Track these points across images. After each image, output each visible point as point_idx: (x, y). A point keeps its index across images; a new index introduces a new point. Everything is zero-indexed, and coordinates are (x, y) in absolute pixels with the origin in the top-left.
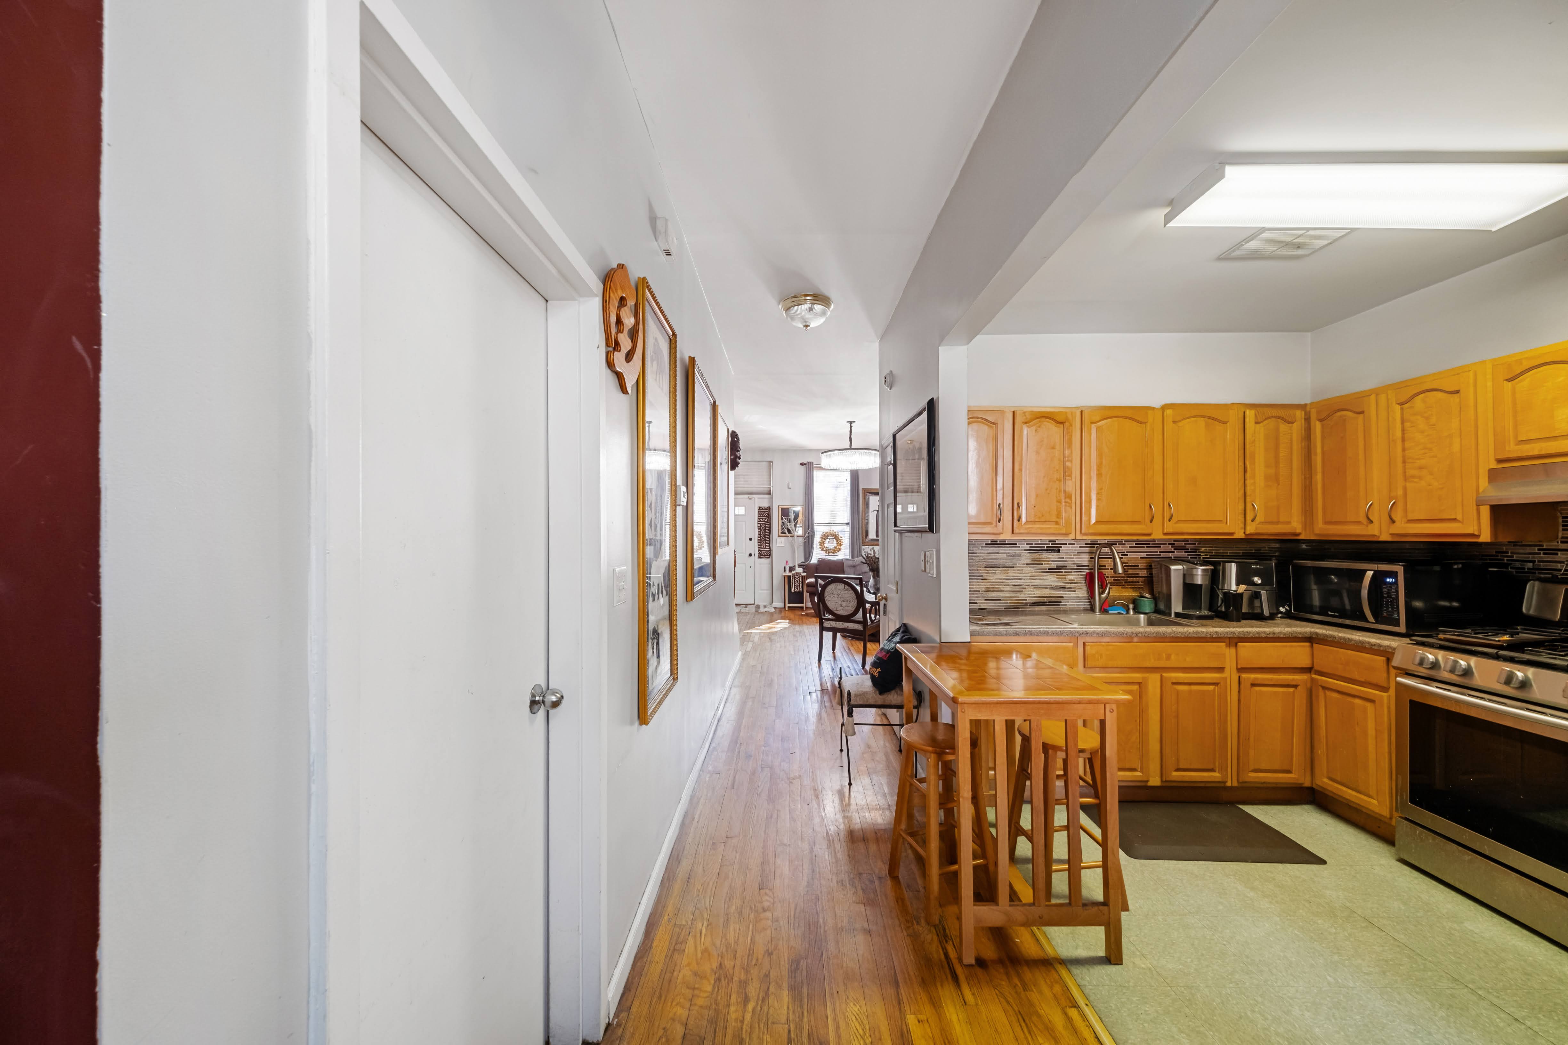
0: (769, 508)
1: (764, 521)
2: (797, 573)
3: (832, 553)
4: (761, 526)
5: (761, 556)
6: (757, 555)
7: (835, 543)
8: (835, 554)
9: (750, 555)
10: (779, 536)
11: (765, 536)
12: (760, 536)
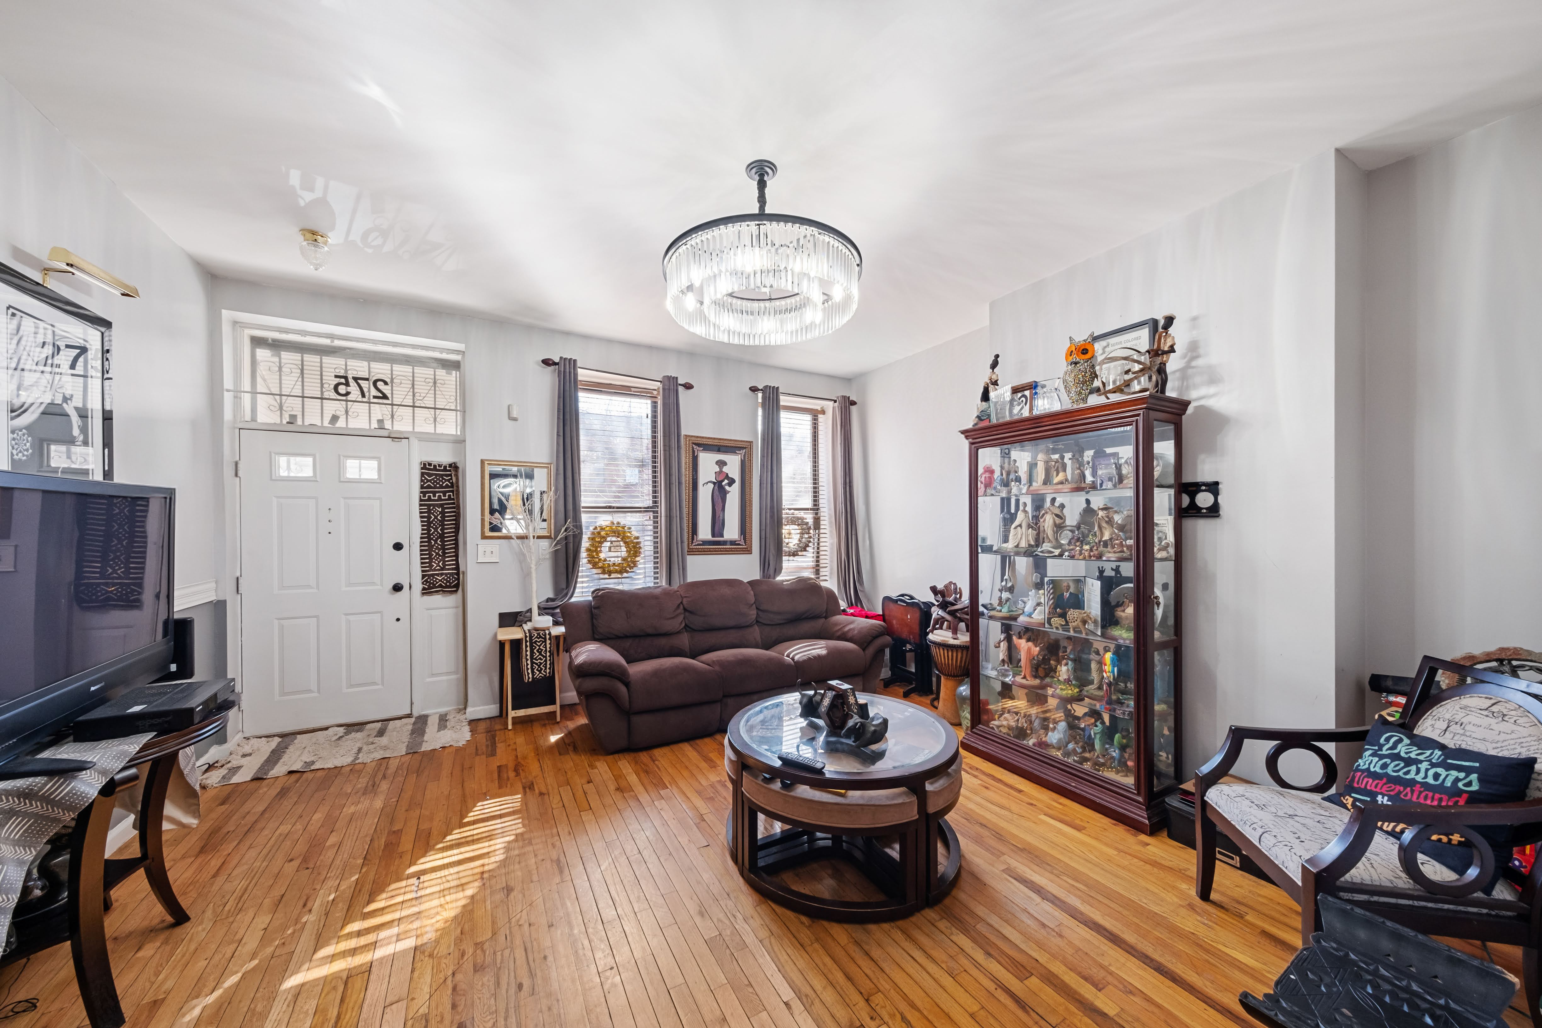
0: (454, 467)
1: (440, 499)
2: (536, 629)
3: (616, 572)
4: (429, 512)
5: (429, 588)
6: (418, 585)
7: (623, 552)
8: (625, 575)
9: (397, 588)
10: (484, 537)
11: (442, 536)
12: (427, 537)
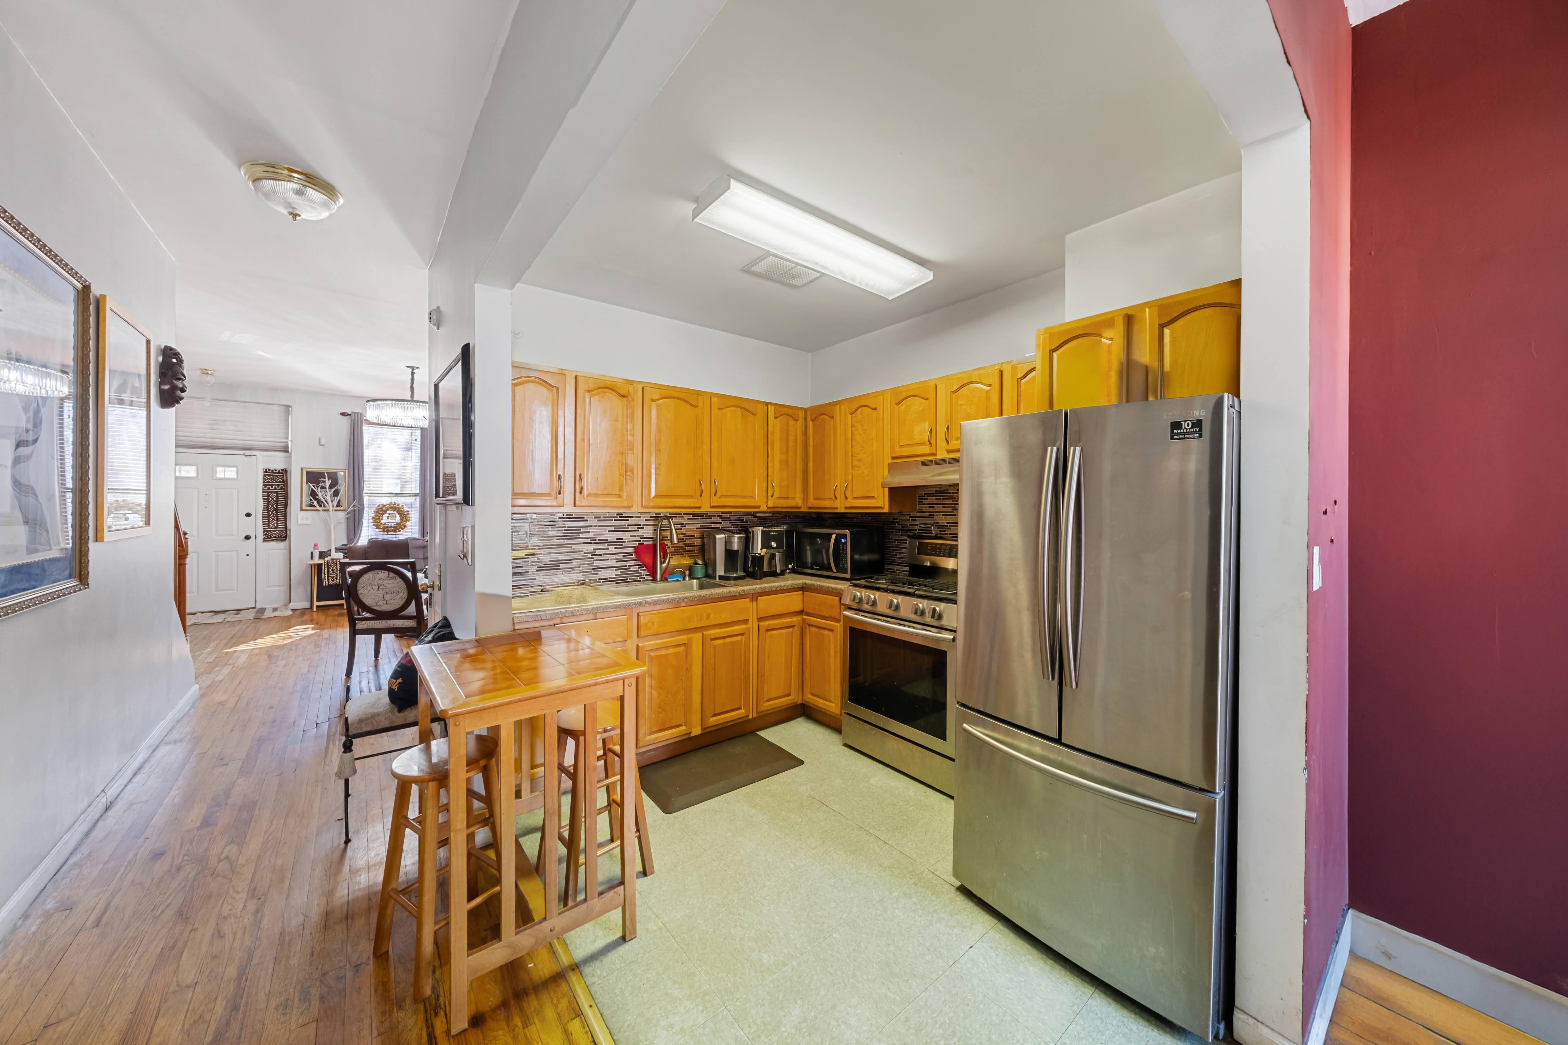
0: (285, 471)
1: (275, 489)
2: (332, 560)
3: (392, 531)
4: (268, 496)
5: (268, 538)
6: (261, 536)
7: (398, 518)
8: (398, 533)
9: (248, 538)
10: (302, 510)
11: (276, 510)
12: (267, 509)
